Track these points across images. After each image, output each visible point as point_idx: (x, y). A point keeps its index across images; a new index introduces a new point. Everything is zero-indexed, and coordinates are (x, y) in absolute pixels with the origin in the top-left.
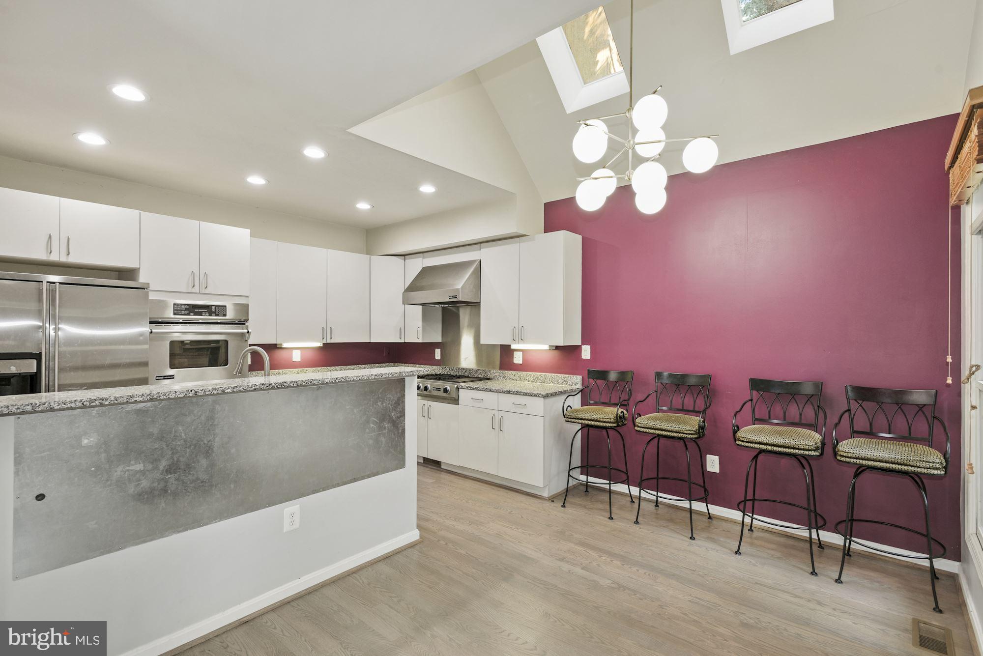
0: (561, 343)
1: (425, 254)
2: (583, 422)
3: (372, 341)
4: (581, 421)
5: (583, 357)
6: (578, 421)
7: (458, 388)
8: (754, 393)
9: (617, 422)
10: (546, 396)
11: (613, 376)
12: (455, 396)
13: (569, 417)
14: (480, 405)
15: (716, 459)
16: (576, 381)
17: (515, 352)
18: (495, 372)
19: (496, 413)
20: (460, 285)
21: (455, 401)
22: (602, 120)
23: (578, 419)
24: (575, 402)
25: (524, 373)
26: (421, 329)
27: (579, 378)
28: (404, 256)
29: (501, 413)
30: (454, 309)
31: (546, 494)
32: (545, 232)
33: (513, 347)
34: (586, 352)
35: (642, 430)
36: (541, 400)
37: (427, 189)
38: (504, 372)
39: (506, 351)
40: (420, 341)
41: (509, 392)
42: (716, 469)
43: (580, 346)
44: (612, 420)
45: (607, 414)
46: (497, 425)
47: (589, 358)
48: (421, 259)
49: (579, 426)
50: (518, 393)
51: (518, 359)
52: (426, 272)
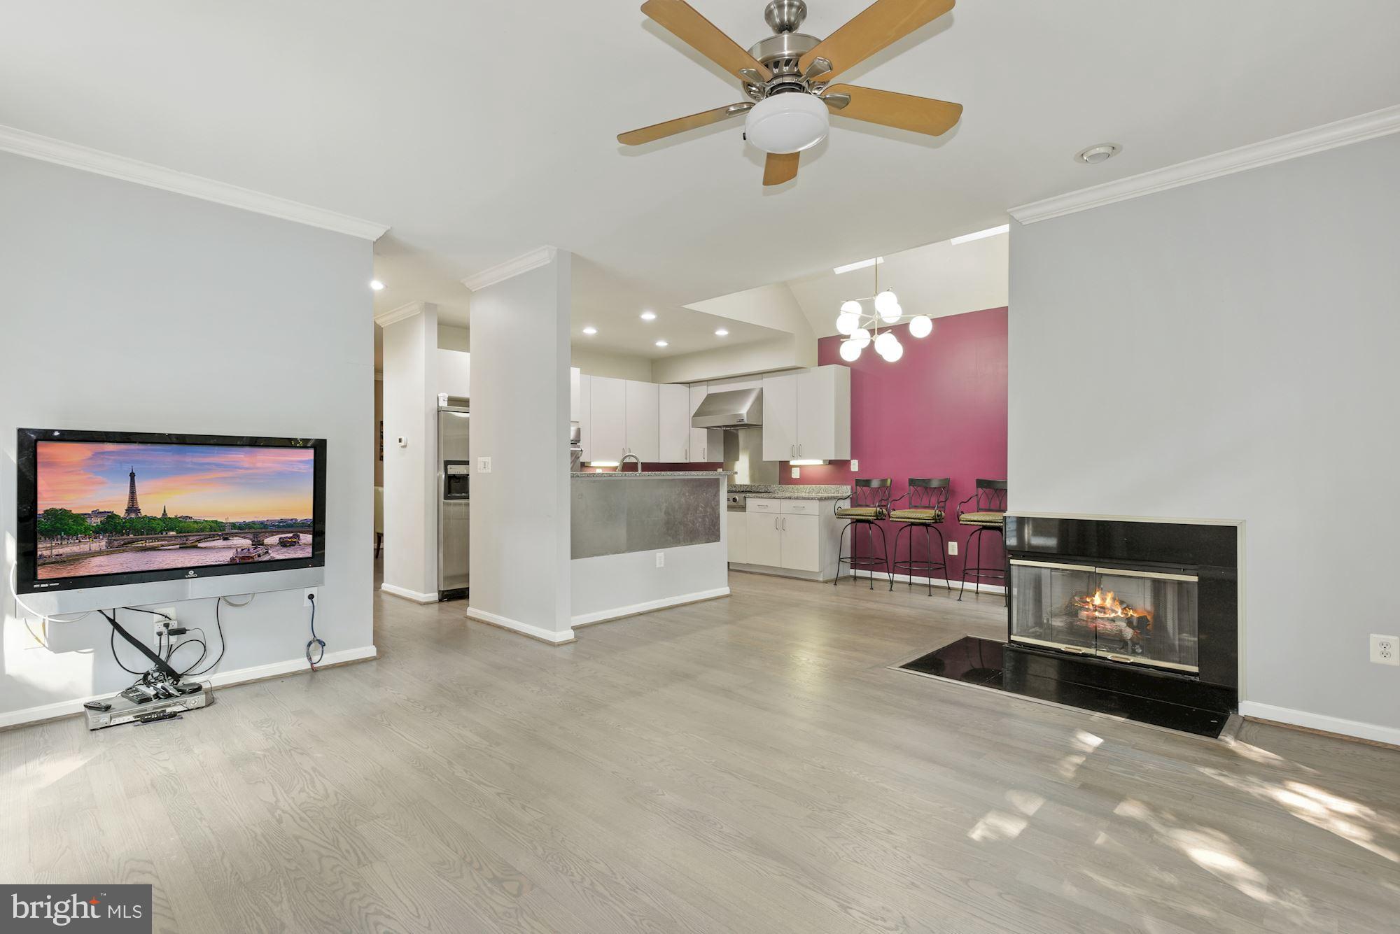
0: (833, 458)
1: (710, 382)
2: (853, 517)
3: (661, 461)
4: (850, 517)
5: (852, 470)
6: (848, 517)
7: (745, 498)
8: (979, 489)
9: (876, 516)
10: (821, 499)
11: (875, 484)
12: (743, 504)
13: (841, 515)
14: (766, 511)
15: (955, 544)
16: (846, 490)
17: (793, 469)
18: (776, 487)
19: (779, 516)
20: (744, 410)
21: (743, 508)
22: (859, 302)
23: (849, 515)
24: (846, 505)
25: (802, 486)
26: (706, 450)
27: (849, 487)
28: (688, 384)
29: (783, 516)
30: (734, 431)
31: (821, 579)
32: (820, 364)
33: (792, 463)
34: (855, 466)
35: (895, 519)
36: (817, 503)
37: (722, 333)
38: (784, 486)
39: (785, 466)
40: (706, 461)
41: (790, 498)
42: (956, 553)
43: (850, 461)
44: (873, 514)
45: (869, 511)
46: (781, 526)
47: (857, 470)
48: (706, 387)
49: (849, 521)
50: (797, 498)
51: (796, 474)
52: (710, 398)
